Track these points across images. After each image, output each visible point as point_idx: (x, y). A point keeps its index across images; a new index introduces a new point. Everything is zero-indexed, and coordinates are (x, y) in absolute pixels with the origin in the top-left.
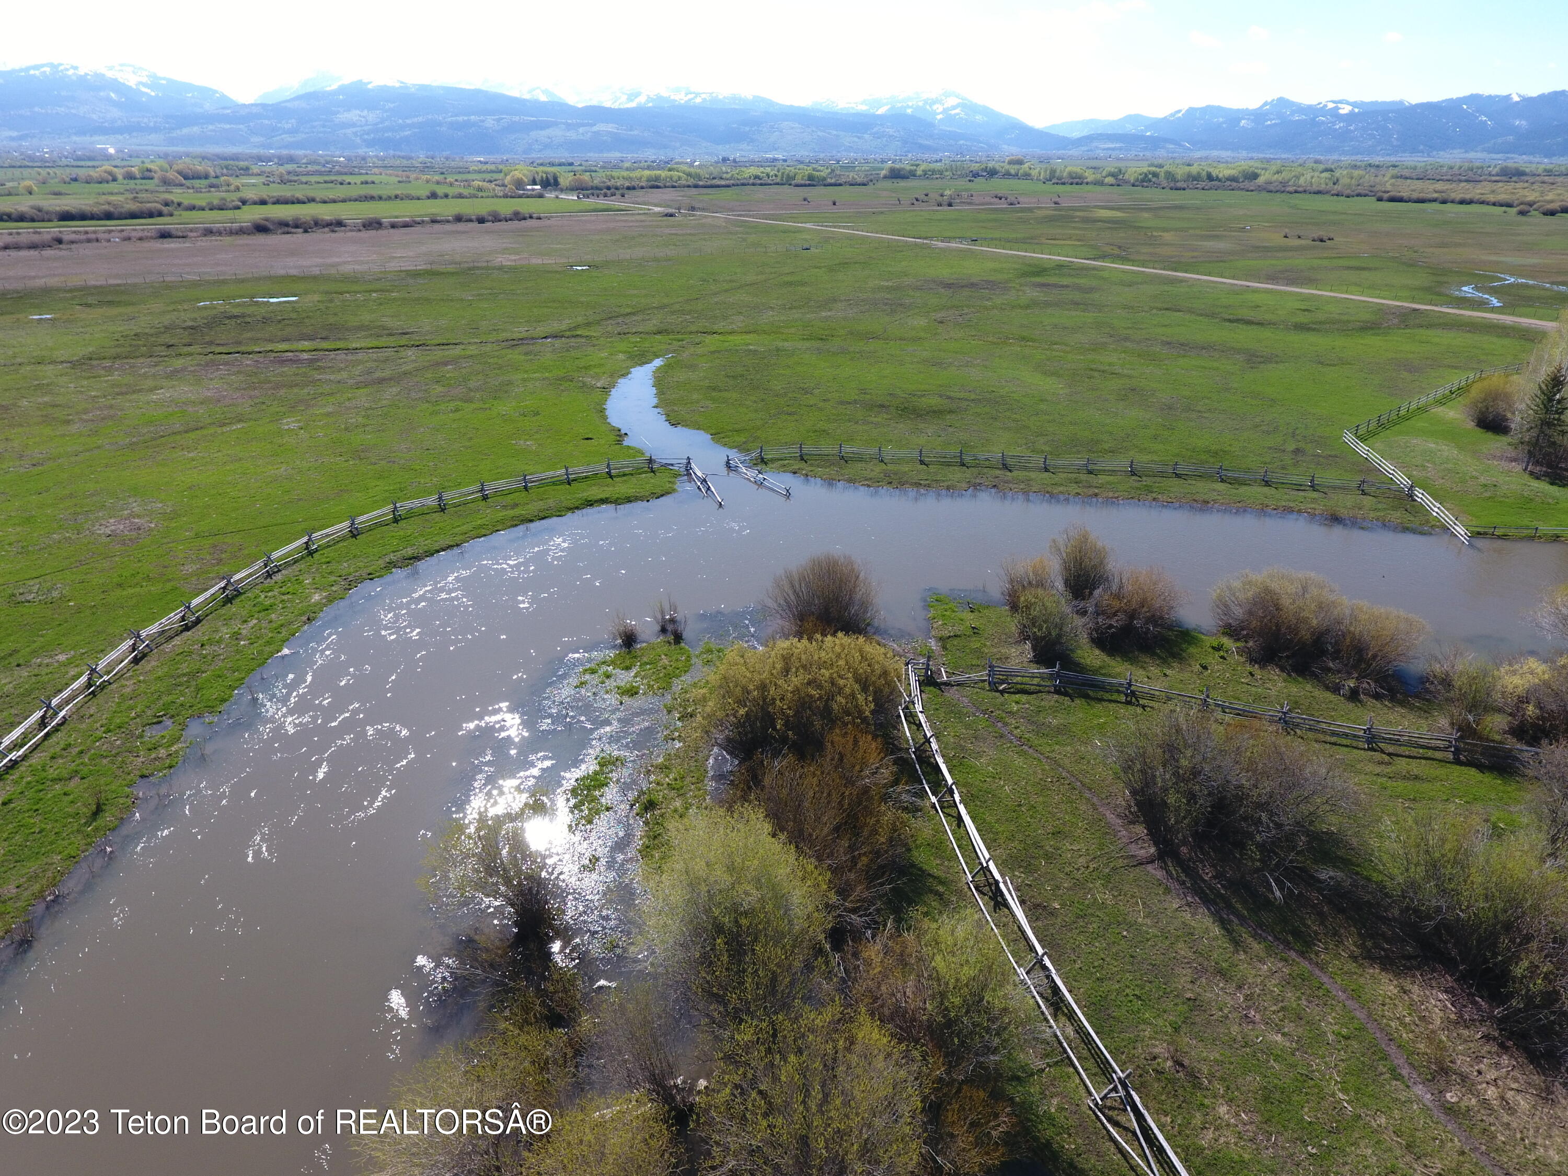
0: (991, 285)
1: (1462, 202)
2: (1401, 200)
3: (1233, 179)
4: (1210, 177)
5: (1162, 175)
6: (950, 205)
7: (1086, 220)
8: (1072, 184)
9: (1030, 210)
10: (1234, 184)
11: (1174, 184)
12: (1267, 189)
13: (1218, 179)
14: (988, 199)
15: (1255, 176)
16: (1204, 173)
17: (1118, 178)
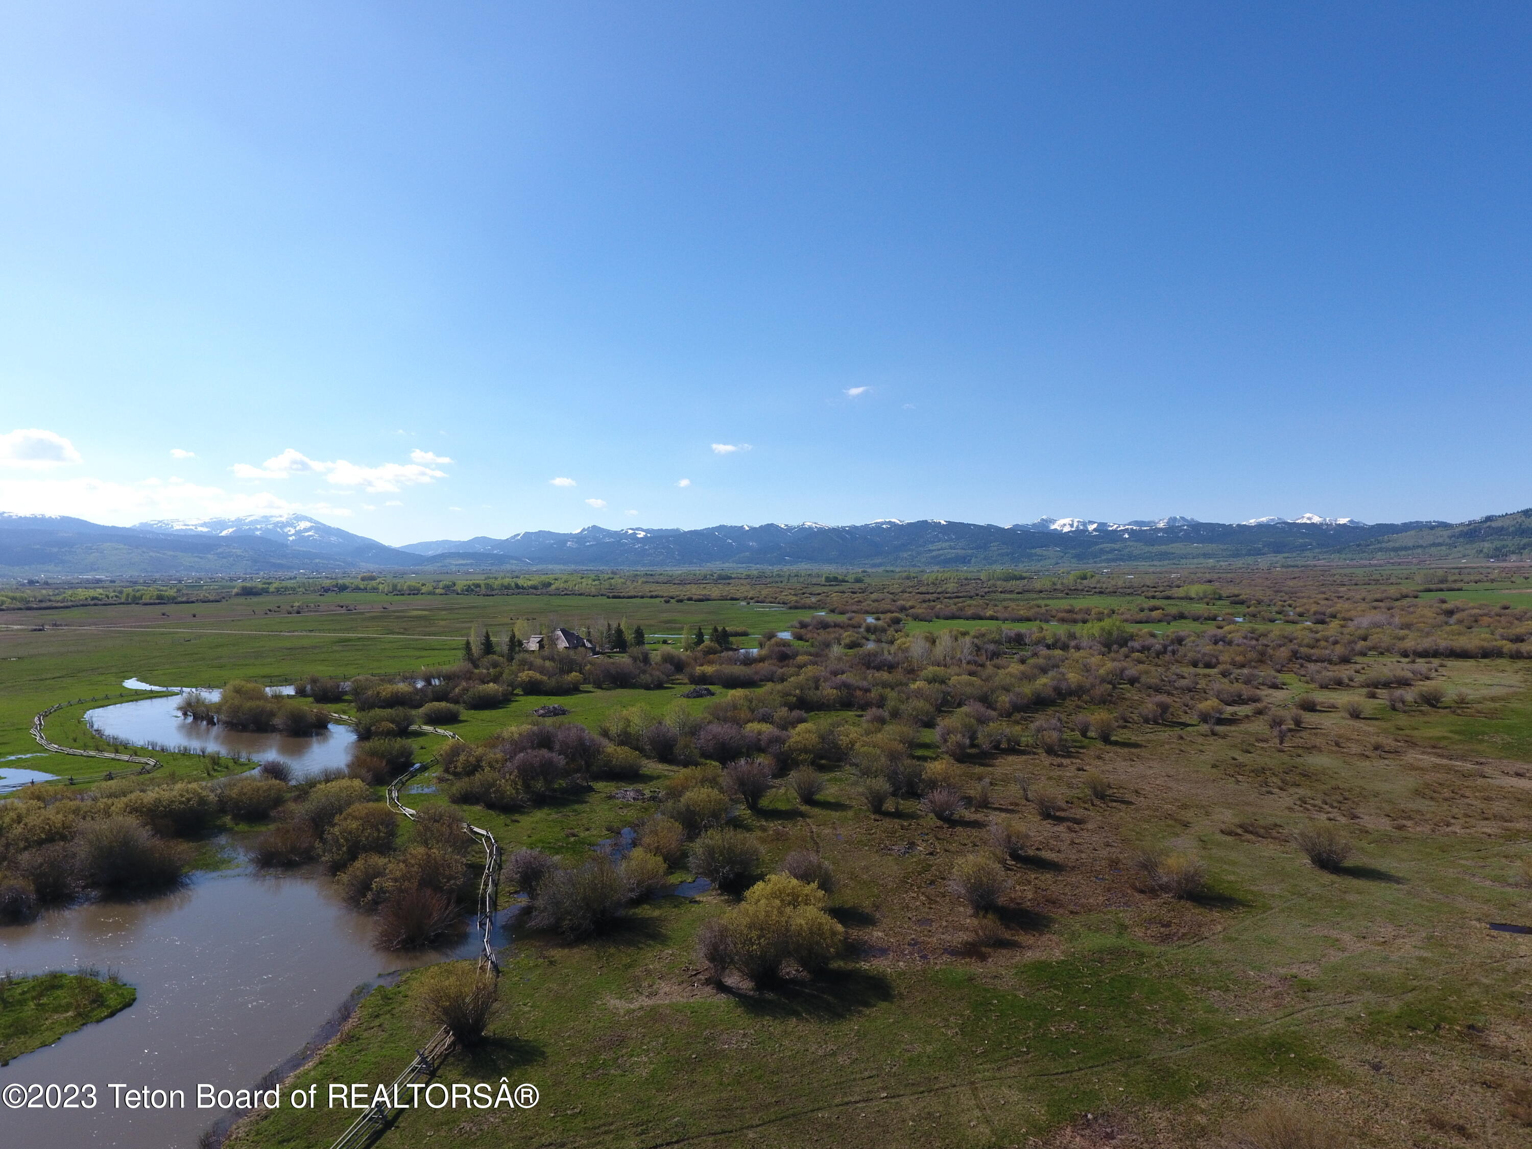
0: (315, 647)
1: (652, 597)
2: (619, 597)
3: (535, 587)
4: (517, 586)
5: (483, 586)
6: (298, 613)
7: (398, 617)
8: (409, 594)
9: (362, 613)
10: (535, 591)
11: (490, 592)
12: (558, 593)
13: (523, 588)
14: (332, 608)
15: (550, 584)
16: (513, 584)
17: (449, 589)
